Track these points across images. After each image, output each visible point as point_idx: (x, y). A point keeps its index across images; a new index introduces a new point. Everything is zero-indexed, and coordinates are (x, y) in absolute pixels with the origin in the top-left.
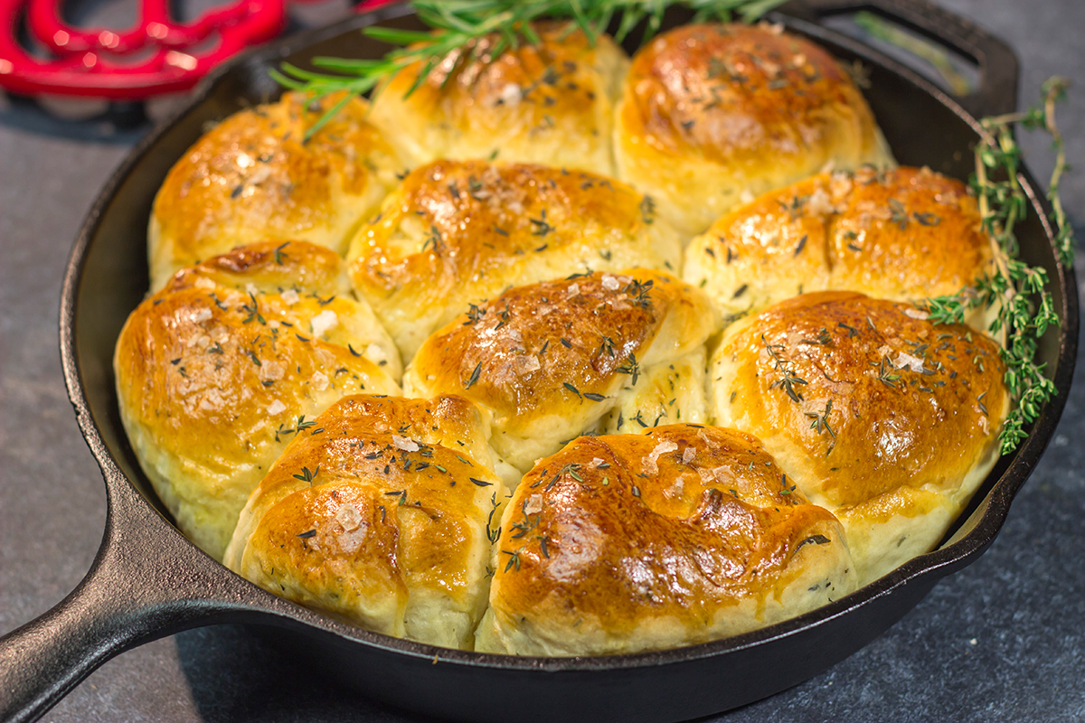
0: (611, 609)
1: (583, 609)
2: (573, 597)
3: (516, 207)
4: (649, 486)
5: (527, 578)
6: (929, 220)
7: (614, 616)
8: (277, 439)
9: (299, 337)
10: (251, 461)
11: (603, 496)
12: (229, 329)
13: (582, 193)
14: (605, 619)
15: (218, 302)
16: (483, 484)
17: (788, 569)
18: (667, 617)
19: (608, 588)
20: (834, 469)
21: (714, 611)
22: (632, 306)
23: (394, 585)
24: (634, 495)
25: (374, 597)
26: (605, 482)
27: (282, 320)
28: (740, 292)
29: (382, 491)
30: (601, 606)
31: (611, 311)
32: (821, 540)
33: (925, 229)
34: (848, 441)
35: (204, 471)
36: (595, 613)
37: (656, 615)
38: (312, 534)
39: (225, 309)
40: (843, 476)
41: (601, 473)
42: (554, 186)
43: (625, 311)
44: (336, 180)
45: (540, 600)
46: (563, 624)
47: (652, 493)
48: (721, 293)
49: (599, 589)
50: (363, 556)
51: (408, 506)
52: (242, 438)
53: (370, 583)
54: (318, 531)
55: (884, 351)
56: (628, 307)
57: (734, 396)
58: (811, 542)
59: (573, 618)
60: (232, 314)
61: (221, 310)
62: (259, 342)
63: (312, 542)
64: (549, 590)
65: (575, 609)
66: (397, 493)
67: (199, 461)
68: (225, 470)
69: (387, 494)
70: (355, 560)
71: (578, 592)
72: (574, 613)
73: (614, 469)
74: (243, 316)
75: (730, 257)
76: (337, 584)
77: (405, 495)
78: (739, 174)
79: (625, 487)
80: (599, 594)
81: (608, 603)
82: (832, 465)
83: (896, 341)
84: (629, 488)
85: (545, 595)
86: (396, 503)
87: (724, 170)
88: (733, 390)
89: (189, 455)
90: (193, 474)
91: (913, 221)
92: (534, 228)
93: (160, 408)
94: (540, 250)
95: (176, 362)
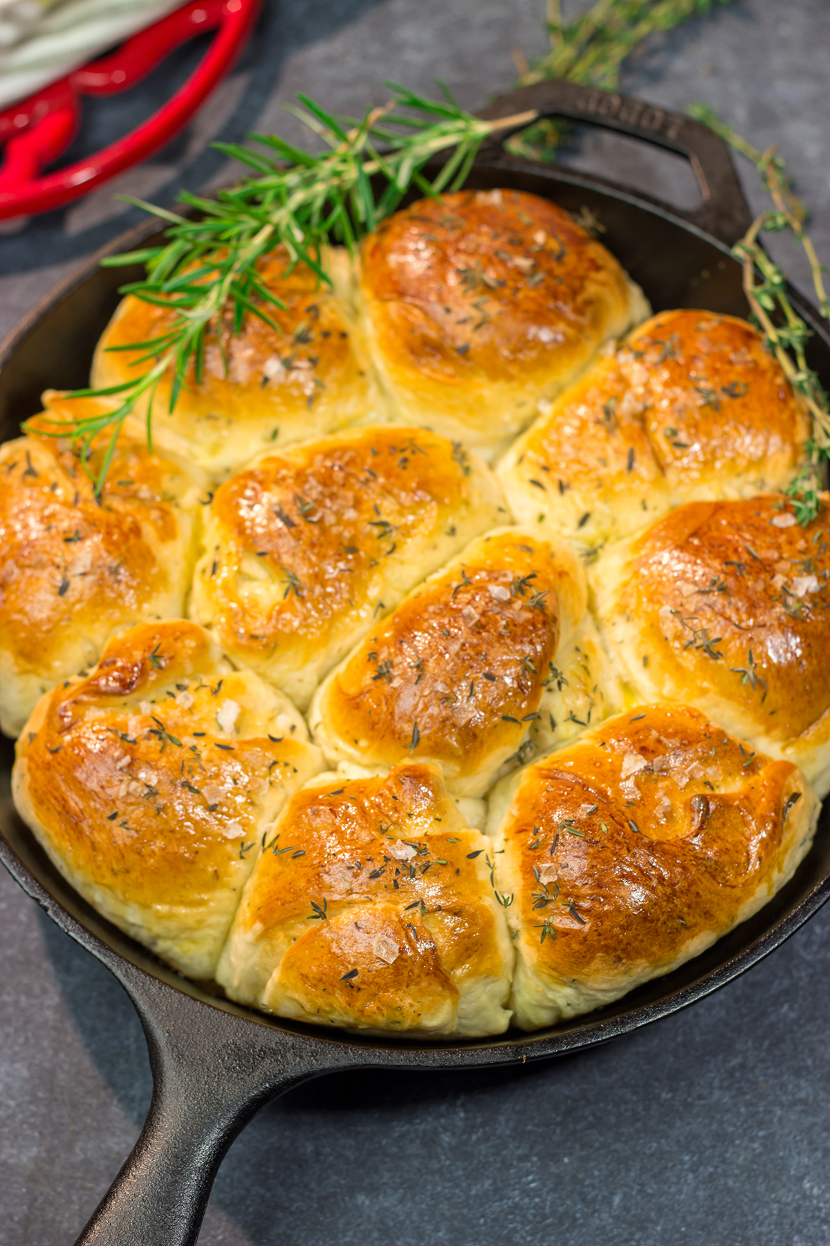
0: (655, 949)
1: (631, 959)
2: (619, 953)
3: (351, 514)
4: (640, 814)
5: (569, 946)
6: (737, 391)
7: (659, 953)
8: (242, 858)
9: (219, 746)
10: (225, 886)
11: (610, 845)
12: (152, 766)
13: (405, 474)
14: (651, 959)
15: (124, 737)
16: (476, 854)
17: (784, 842)
18: (702, 934)
19: (648, 933)
20: (772, 713)
21: (737, 909)
22: (531, 611)
23: (447, 993)
24: (634, 832)
25: (433, 1011)
26: (604, 828)
27: (191, 731)
28: (584, 520)
29: (401, 907)
30: (646, 950)
31: (515, 625)
32: (795, 797)
33: (738, 402)
34: (778, 685)
35: (182, 910)
36: (642, 957)
37: (693, 937)
38: (353, 973)
39: (134, 742)
40: (782, 717)
41: (596, 820)
42: (374, 475)
43: (528, 621)
44: (149, 532)
45: (589, 963)
46: (616, 975)
47: (646, 819)
48: (563, 524)
49: (640, 937)
50: (412, 980)
51: (429, 912)
52: (210, 869)
53: (427, 1000)
54: (359, 968)
55: (779, 581)
56: (528, 615)
57: (646, 661)
58: (790, 806)
59: (623, 968)
60: (143, 745)
61: (131, 745)
62: (186, 769)
63: (355, 980)
64: (594, 952)
65: (624, 961)
66: (415, 905)
67: (172, 903)
68: (202, 903)
69: (407, 909)
70: (407, 986)
71: (622, 947)
72: (623, 964)
73: (602, 810)
74: (154, 743)
75: (562, 488)
76: (397, 1013)
77: (423, 903)
78: (530, 386)
79: (623, 826)
80: (642, 941)
81: (651, 945)
82: (769, 710)
83: (784, 566)
84: (626, 824)
85: (592, 958)
86: (418, 915)
87: (515, 384)
88: (643, 654)
89: (161, 900)
90: (170, 916)
91: (725, 398)
92: (376, 531)
93: (116, 867)
94: (391, 552)
95: (113, 817)
